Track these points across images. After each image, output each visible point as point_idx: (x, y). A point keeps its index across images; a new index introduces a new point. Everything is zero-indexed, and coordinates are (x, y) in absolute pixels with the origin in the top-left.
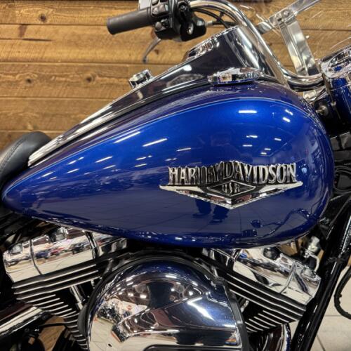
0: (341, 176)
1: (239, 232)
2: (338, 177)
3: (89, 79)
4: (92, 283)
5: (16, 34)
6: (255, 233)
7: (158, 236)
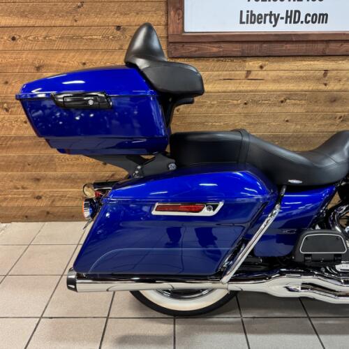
3: (282, 102)
5: (244, 76)
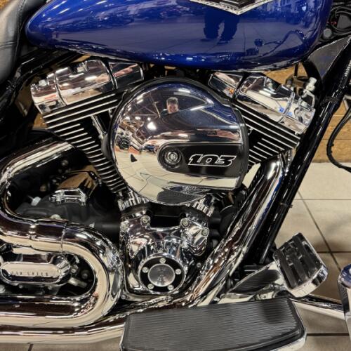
0: (341, 16)
1: (242, 51)
2: (338, 17)
4: (110, 112)
6: (258, 52)
7: (171, 56)
